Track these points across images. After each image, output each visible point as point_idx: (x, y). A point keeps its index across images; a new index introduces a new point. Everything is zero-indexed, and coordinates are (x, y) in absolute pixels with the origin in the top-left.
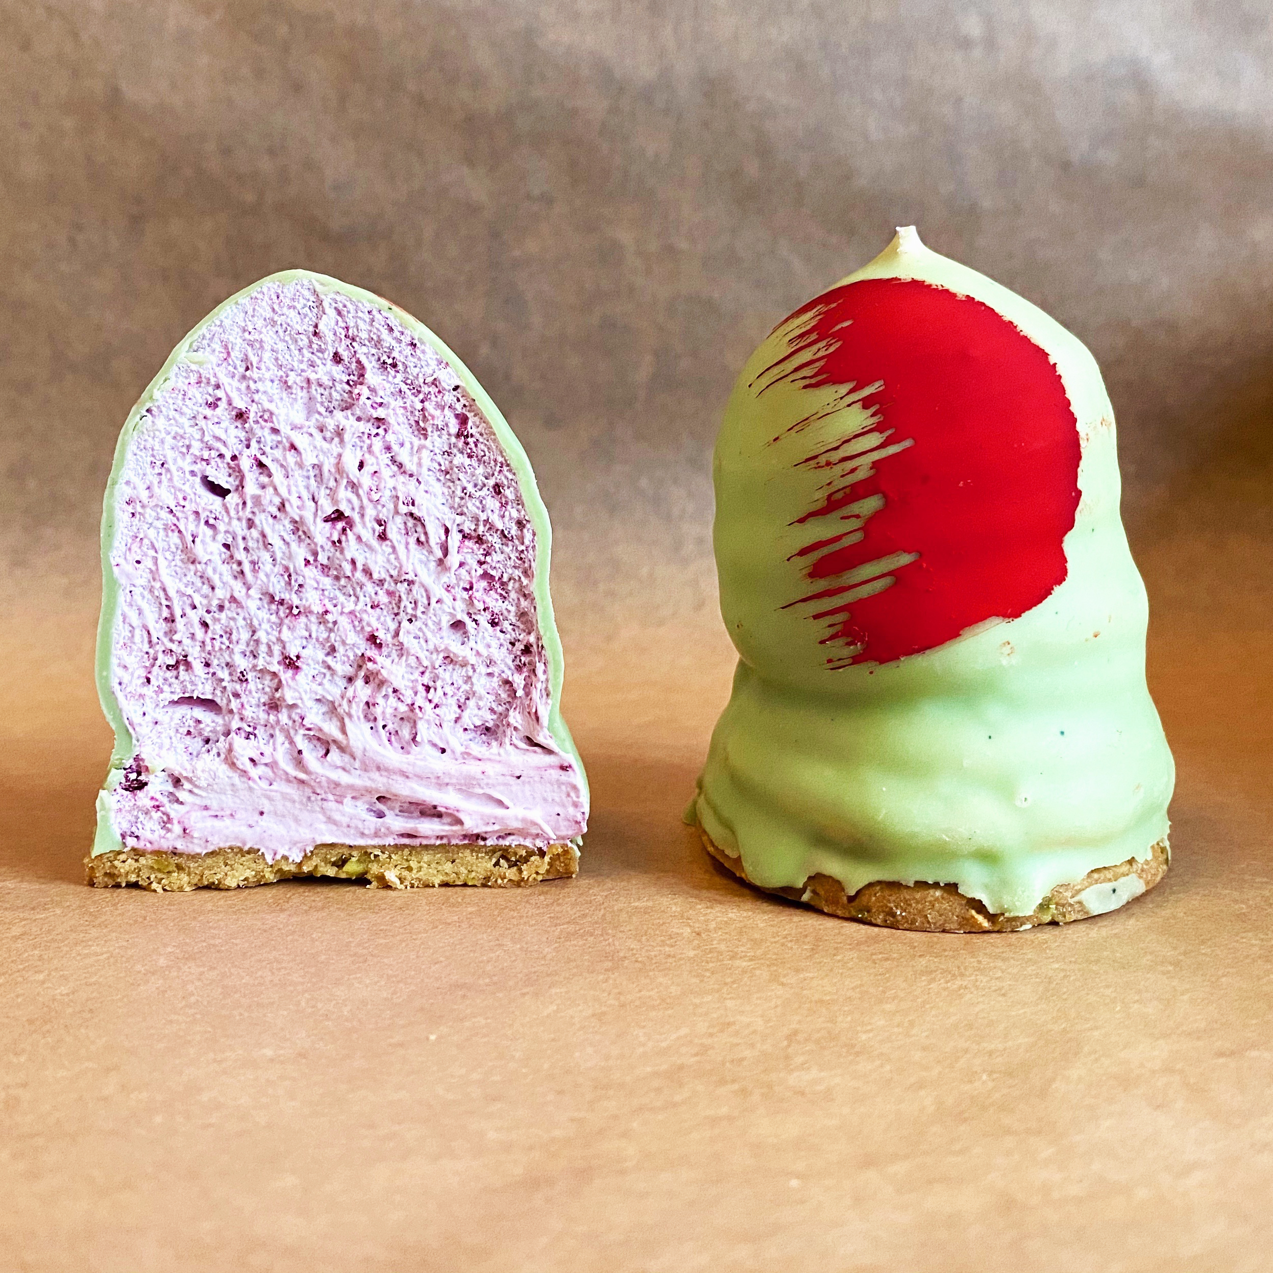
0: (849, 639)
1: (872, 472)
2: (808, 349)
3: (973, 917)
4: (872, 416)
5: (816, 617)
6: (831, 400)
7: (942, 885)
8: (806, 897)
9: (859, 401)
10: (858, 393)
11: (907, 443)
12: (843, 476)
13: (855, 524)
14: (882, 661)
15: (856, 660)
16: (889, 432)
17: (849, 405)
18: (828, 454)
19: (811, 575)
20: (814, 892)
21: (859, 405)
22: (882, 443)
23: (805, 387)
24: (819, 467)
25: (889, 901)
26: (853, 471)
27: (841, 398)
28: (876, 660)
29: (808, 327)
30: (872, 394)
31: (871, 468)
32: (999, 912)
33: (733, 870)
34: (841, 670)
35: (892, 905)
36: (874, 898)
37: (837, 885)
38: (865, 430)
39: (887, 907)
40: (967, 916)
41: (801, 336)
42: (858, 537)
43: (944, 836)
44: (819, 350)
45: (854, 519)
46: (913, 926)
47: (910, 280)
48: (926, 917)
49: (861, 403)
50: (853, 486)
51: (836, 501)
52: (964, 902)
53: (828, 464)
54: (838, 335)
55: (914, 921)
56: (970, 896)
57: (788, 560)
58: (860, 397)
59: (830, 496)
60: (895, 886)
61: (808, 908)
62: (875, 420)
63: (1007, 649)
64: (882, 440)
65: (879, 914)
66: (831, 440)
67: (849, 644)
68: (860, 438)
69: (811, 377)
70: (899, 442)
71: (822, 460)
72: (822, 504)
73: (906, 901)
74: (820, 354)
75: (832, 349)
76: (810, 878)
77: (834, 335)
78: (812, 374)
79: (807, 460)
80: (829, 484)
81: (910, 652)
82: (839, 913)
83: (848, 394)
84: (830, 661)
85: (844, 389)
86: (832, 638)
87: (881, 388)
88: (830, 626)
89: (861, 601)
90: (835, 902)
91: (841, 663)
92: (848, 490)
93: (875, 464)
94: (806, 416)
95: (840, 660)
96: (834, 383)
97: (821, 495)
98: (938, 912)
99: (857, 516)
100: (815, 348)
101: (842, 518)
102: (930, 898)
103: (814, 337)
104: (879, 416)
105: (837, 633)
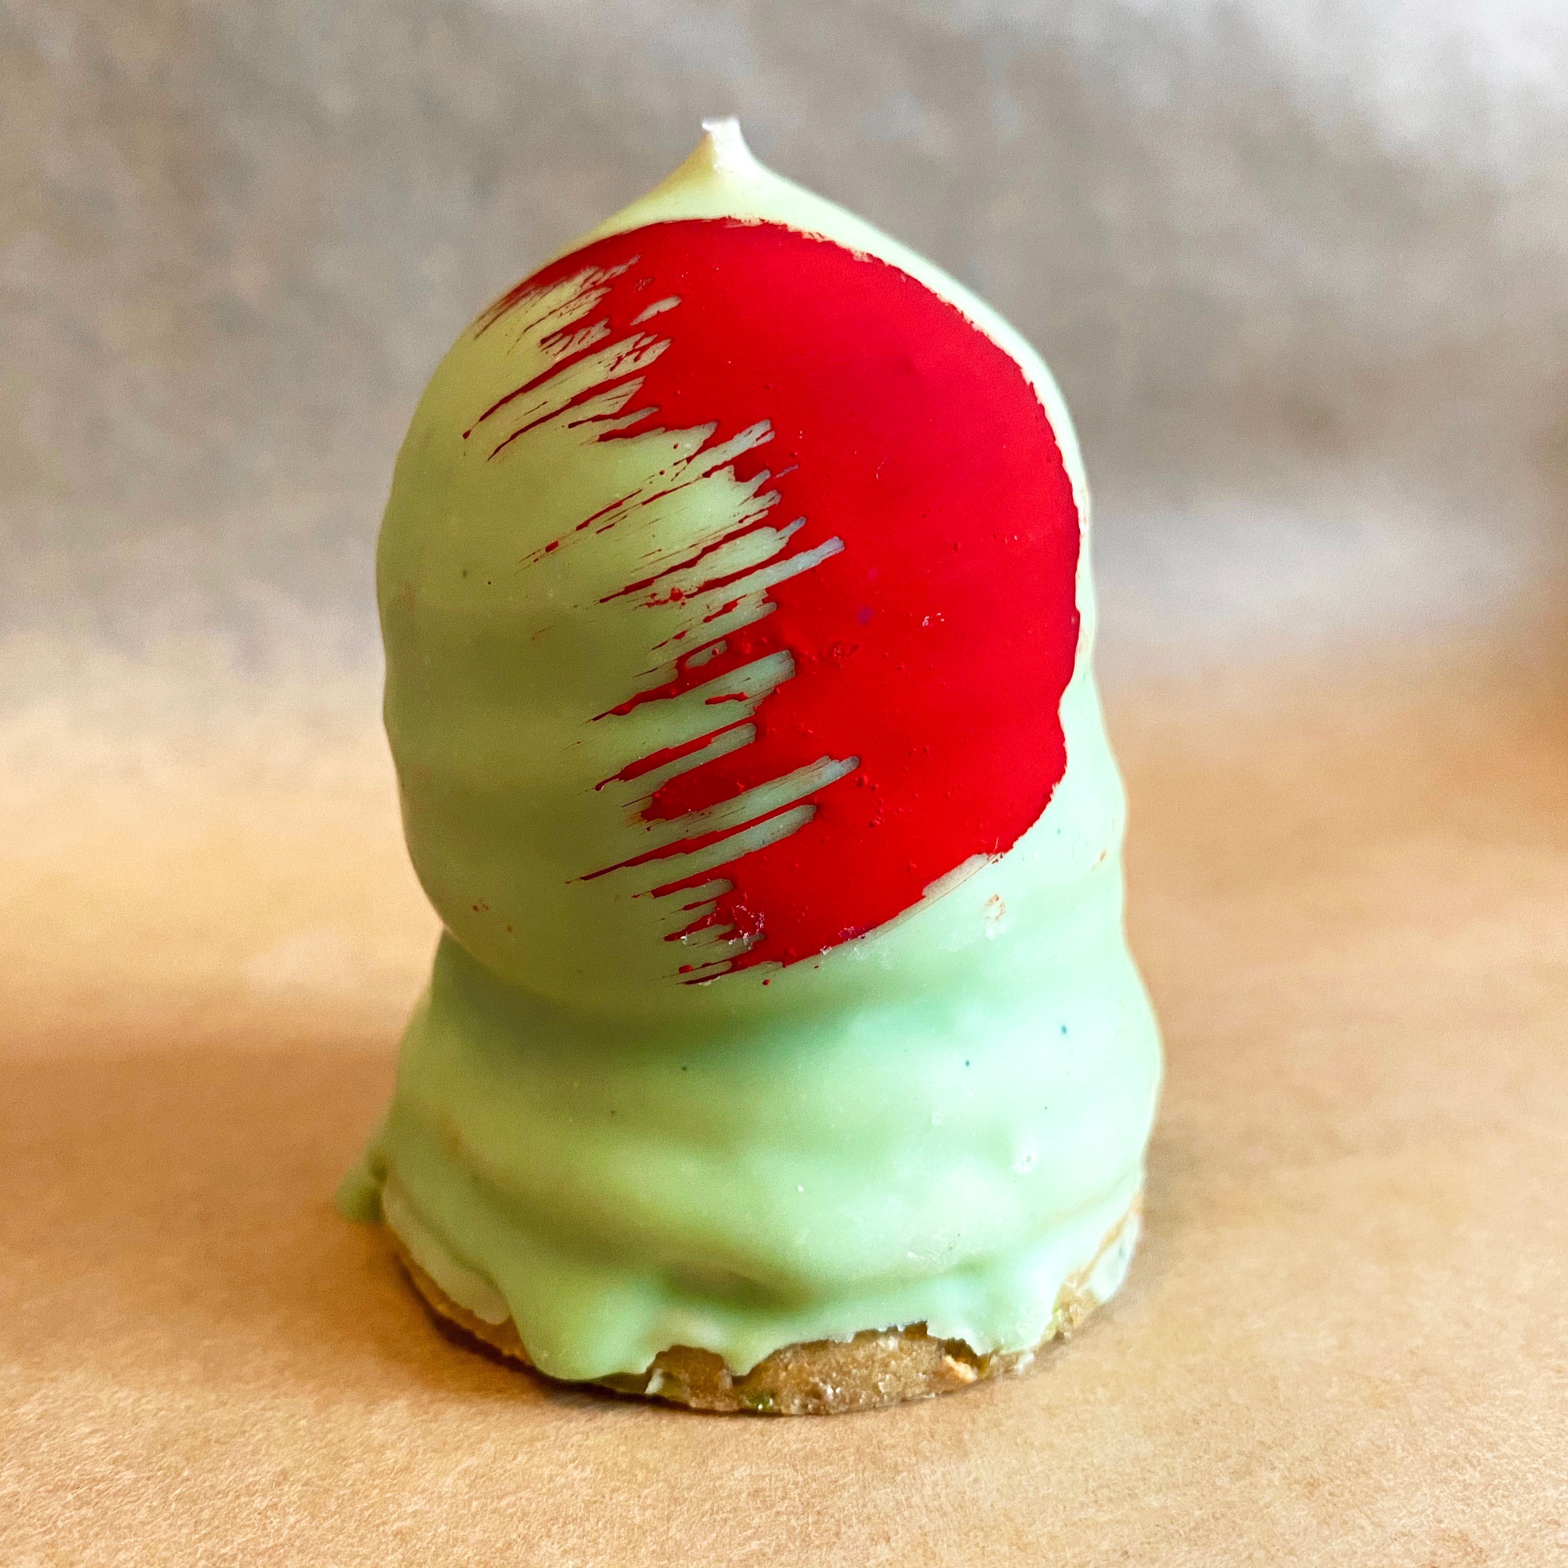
0: (728, 928)
1: (770, 607)
2: (593, 359)
3: (950, 1369)
4: (756, 495)
5: (659, 892)
6: (666, 466)
7: (901, 1329)
8: (653, 1387)
9: (725, 464)
10: (723, 447)
11: (831, 548)
12: (708, 619)
13: (736, 711)
14: (787, 960)
15: (738, 963)
16: (794, 527)
17: (707, 475)
18: (675, 576)
19: (647, 815)
20: (668, 1377)
21: (728, 472)
22: (782, 551)
23: (604, 438)
24: (658, 602)
25: (812, 1374)
26: (728, 607)
27: (689, 460)
28: (775, 959)
29: (579, 313)
30: (750, 452)
31: (765, 601)
32: (990, 1351)
33: (497, 1344)
34: (709, 983)
35: (817, 1379)
36: (783, 1375)
37: (715, 1361)
38: (747, 523)
39: (807, 1383)
40: (943, 1370)
41: (569, 330)
42: (743, 736)
43: (911, 1255)
44: (620, 359)
45: (732, 703)
46: (855, 1406)
47: (759, 223)
48: (875, 1387)
49: (731, 468)
50: (731, 639)
51: (698, 669)
52: (934, 1347)
53: (676, 596)
54: (657, 327)
55: (854, 1399)
56: (945, 1337)
57: (598, 787)
58: (728, 457)
59: (682, 660)
60: (819, 1346)
61: (659, 1403)
62: (764, 502)
63: (994, 910)
64: (781, 544)
65: (793, 1397)
66: (677, 548)
67: (726, 937)
68: (738, 541)
69: (615, 416)
70: (814, 547)
71: (663, 588)
72: (666, 676)
73: (840, 1369)
74: (628, 366)
75: (648, 358)
76: (660, 1356)
77: (648, 328)
78: (617, 408)
79: (629, 590)
80: (680, 636)
81: (836, 939)
82: (720, 1406)
83: (700, 451)
84: (684, 969)
85: (691, 439)
86: (690, 929)
87: (767, 438)
88: (687, 908)
89: (750, 857)
90: (711, 1388)
91: (709, 971)
92: (720, 648)
93: (773, 593)
94: (619, 497)
95: (704, 966)
96: (669, 427)
97: (666, 658)
98: (895, 1374)
99: (740, 697)
100: (610, 354)
101: (708, 702)
102: (880, 1356)
103: (598, 333)
104: (771, 494)
105: (704, 919)
